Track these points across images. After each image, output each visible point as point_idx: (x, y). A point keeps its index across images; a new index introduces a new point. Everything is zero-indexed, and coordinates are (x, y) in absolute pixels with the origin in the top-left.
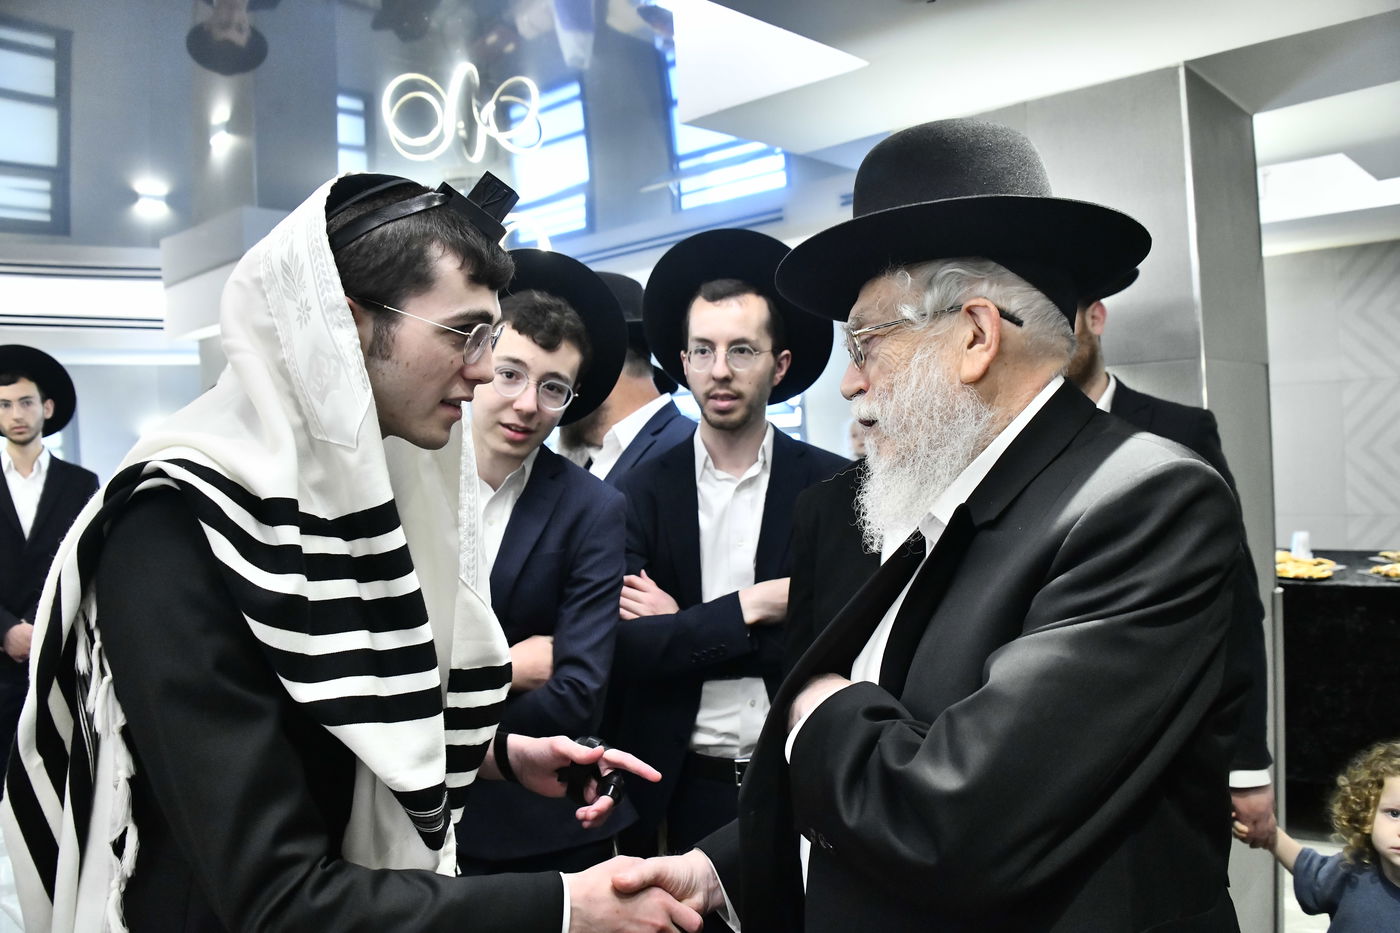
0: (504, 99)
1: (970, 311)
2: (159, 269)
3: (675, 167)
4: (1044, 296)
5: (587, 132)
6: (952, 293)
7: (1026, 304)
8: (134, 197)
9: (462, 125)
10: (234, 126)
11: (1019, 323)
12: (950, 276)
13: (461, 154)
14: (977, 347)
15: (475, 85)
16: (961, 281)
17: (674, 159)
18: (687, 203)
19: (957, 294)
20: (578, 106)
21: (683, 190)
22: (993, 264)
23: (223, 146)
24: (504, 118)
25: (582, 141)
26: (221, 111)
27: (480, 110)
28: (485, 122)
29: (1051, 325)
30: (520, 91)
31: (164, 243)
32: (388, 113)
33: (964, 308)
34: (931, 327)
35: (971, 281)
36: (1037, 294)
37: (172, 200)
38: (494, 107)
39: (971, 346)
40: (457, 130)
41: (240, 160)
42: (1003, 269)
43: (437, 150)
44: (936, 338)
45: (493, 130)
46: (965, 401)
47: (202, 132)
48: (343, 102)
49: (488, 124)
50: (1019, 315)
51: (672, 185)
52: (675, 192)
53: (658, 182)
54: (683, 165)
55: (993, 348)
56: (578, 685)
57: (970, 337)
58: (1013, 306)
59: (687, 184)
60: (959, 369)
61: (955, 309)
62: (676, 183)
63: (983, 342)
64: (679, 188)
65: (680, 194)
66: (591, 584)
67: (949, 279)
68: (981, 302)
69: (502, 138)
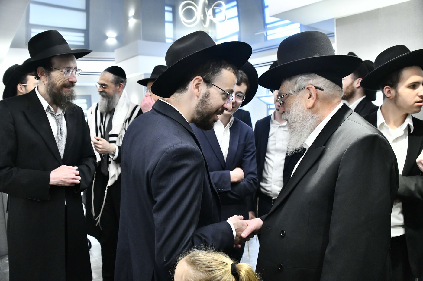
0: (215, 8)
1: (308, 89)
2: (114, 58)
3: (265, 27)
4: (329, 81)
5: (239, 16)
6: (303, 84)
7: (324, 84)
8: (107, 38)
9: (202, 16)
10: (136, 16)
11: (322, 90)
12: (301, 80)
13: (202, 25)
14: (311, 98)
15: (206, 4)
16: (305, 80)
17: (265, 24)
18: (269, 38)
19: (304, 84)
20: (236, 8)
21: (268, 34)
22: (313, 74)
23: (132, 22)
24: (214, 13)
25: (237, 19)
26: (132, 12)
27: (208, 11)
28: (209, 15)
29: (332, 89)
30: (219, 5)
31: (116, 51)
32: (181, 12)
33: (306, 88)
34: (298, 94)
35: (307, 80)
36: (327, 81)
37: (117, 38)
38: (212, 10)
39: (309, 98)
40: (201, 17)
41: (137, 27)
42: (316, 75)
43: (195, 23)
44: (299, 97)
45: (212, 17)
46: (309, 114)
47: (126, 19)
48: (167, 8)
49: (210, 15)
50: (322, 87)
51: (265, 33)
52: (265, 35)
53: (260, 32)
54: (268, 26)
55: (315, 98)
56: (254, 180)
57: (309, 96)
58: (320, 86)
59: (269, 32)
60: (307, 105)
61: (304, 88)
62: (266, 32)
63: (312, 97)
64: (267, 33)
65: (267, 35)
66: (251, 152)
67: (302, 80)
68: (310, 86)
69: (214, 20)
